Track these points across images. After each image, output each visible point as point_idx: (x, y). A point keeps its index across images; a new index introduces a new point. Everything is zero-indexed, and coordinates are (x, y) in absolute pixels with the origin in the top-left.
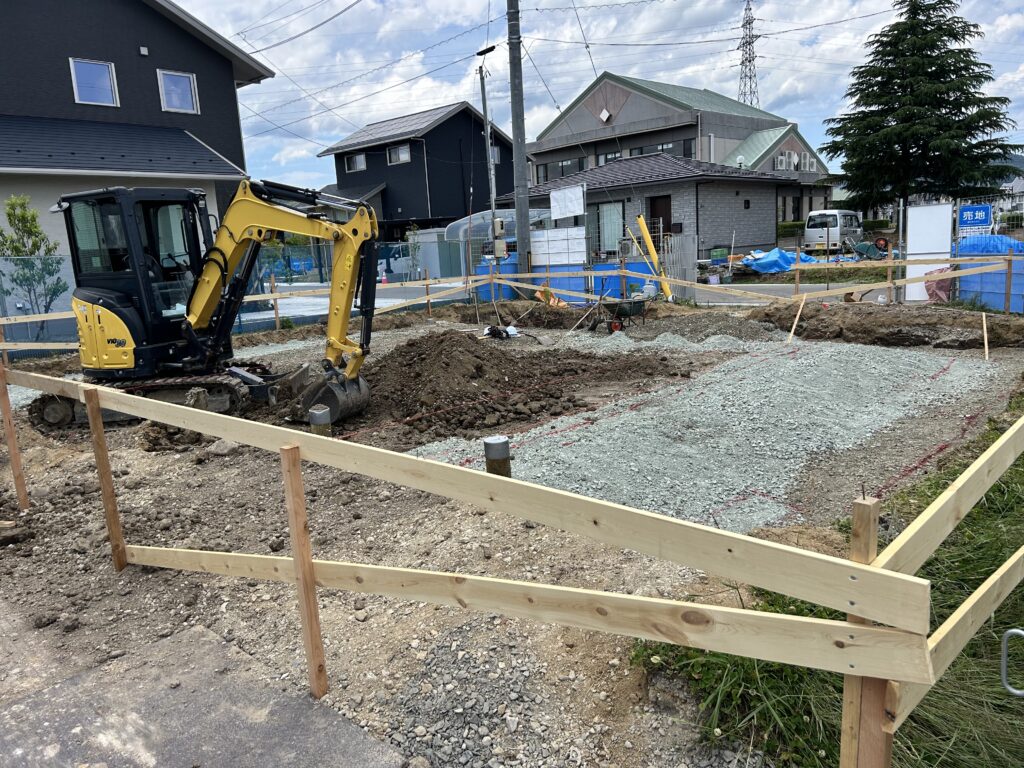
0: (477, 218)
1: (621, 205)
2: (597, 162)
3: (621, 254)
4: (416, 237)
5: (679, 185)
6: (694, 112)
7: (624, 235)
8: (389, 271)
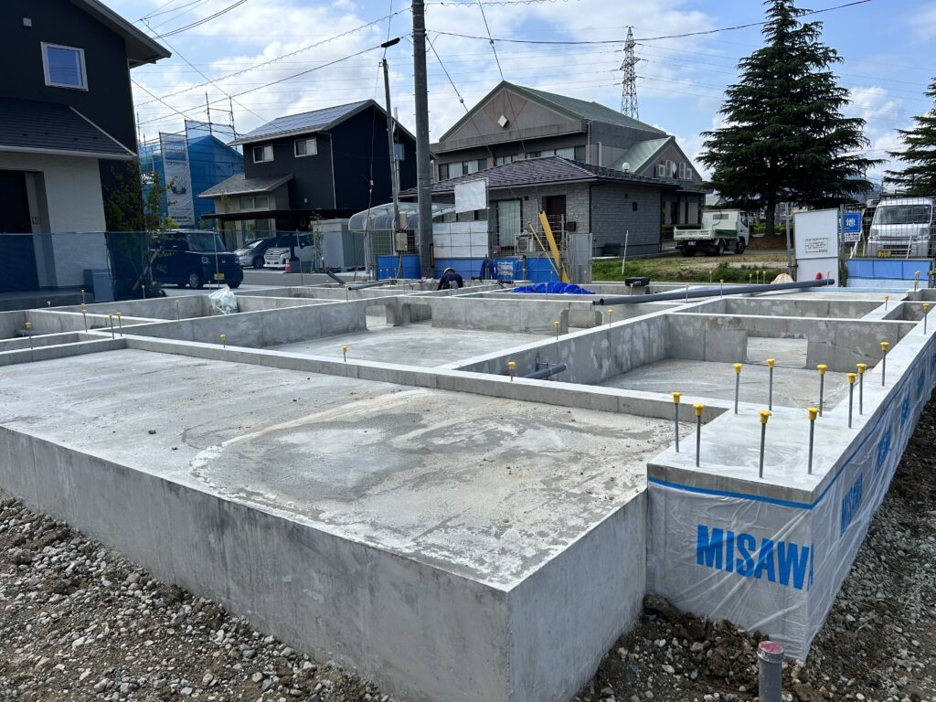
1: (519, 203)
2: (495, 165)
3: (518, 250)
4: (320, 227)
5: (574, 186)
6: (584, 122)
7: (522, 231)
8: (294, 258)
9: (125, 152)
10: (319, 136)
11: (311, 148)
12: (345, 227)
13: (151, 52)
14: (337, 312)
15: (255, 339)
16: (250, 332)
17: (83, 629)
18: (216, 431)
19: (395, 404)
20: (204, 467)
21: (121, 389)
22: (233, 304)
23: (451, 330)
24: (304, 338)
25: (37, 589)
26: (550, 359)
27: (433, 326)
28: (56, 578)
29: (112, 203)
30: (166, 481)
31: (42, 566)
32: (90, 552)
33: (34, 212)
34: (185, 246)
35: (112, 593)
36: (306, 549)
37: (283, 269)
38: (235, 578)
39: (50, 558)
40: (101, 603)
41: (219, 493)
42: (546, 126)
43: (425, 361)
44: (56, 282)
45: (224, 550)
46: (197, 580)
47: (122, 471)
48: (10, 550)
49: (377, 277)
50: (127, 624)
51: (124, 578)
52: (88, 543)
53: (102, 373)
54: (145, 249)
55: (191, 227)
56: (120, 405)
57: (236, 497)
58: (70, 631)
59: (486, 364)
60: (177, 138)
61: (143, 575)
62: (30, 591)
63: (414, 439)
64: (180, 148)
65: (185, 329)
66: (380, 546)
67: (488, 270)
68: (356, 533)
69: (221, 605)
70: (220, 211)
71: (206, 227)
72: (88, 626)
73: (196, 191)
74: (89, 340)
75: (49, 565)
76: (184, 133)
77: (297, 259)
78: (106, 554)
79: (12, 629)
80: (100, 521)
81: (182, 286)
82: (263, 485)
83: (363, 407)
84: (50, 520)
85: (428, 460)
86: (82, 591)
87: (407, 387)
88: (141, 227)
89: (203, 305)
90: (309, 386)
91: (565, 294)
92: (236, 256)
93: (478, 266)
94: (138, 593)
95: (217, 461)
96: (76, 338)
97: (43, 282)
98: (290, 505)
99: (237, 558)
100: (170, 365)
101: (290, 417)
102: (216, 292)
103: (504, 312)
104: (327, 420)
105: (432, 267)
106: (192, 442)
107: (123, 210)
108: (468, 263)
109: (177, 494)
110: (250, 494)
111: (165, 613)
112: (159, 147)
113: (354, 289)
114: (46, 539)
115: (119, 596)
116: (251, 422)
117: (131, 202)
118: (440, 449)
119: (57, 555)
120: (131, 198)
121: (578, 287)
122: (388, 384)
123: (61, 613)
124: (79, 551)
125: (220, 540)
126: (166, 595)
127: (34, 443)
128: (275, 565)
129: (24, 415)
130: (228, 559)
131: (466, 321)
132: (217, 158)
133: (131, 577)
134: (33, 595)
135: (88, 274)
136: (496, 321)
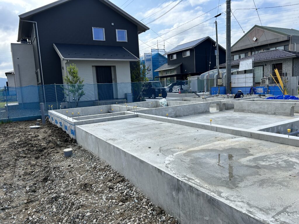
0: (211, 72)
1: (262, 67)
2: (251, 54)
3: (262, 84)
4: (190, 78)
5: (286, 60)
6: (289, 36)
7: (263, 77)
8: (181, 89)
9: (137, 59)
10: (191, 50)
11: (188, 54)
12: (198, 78)
13: (144, 29)
14: (200, 106)
15: (174, 114)
16: (172, 112)
17: (130, 219)
18: (170, 149)
19: (235, 144)
20: (169, 164)
21: (138, 131)
22: (166, 103)
23: (242, 113)
24: (189, 115)
25: (115, 199)
26: (297, 127)
27: (234, 111)
28: (121, 196)
29: (133, 74)
30: (157, 168)
31: (117, 190)
32: (130, 187)
33: (113, 77)
34: (151, 86)
35: (138, 206)
36: (216, 209)
37: (178, 92)
38: (183, 211)
39: (119, 188)
40: (135, 209)
41: (177, 176)
42: (272, 39)
43: (235, 125)
44: (118, 97)
45: (179, 199)
46: (167, 207)
47: (142, 162)
48: (108, 183)
49: (211, 94)
50: (144, 220)
51: (142, 200)
52: (130, 184)
53: (132, 125)
54: (141, 87)
55: (152, 80)
56: (138, 137)
57: (184, 179)
58: (126, 219)
59: (271, 129)
60: (149, 54)
61: (148, 200)
62: (113, 199)
63: (250, 161)
64: (149, 57)
65: (154, 111)
66: (256, 218)
67: (252, 91)
68: (241, 207)
69: (176, 219)
70: (160, 75)
71: (156, 80)
72: (131, 218)
73: (153, 70)
74: (128, 114)
75: (119, 190)
76: (151, 53)
77: (183, 89)
78: (136, 189)
79: (108, 214)
80: (134, 177)
81: (150, 98)
82: (193, 175)
83: (222, 144)
84: (118, 174)
85: (261, 171)
86: (129, 203)
87: (237, 136)
88: (139, 81)
89: (157, 104)
90: (199, 134)
91: (290, 100)
92: (165, 89)
93: (249, 90)
94: (146, 207)
95: (173, 162)
96: (124, 114)
97: (115, 97)
98: (207, 186)
99: (184, 204)
100: (151, 123)
101: (195, 145)
102: (161, 100)
103: (265, 107)
104: (210, 148)
105: (231, 90)
106: (163, 152)
107: (135, 76)
108: (245, 88)
109: (161, 174)
110: (189, 179)
111: (156, 218)
112: (144, 58)
113: (204, 98)
114: (118, 180)
115: (141, 207)
116: (181, 146)
117: (137, 74)
118: (265, 167)
119: (121, 187)
120: (138, 72)
121: (295, 97)
122: (229, 134)
123: (123, 210)
124: (127, 187)
125: (177, 195)
126: (156, 211)
127: (115, 148)
128: (201, 211)
129: (112, 138)
130: (180, 203)
131: (248, 110)
132: (160, 59)
133: (144, 200)
134: (114, 201)
135: (126, 94)
136: (261, 110)
